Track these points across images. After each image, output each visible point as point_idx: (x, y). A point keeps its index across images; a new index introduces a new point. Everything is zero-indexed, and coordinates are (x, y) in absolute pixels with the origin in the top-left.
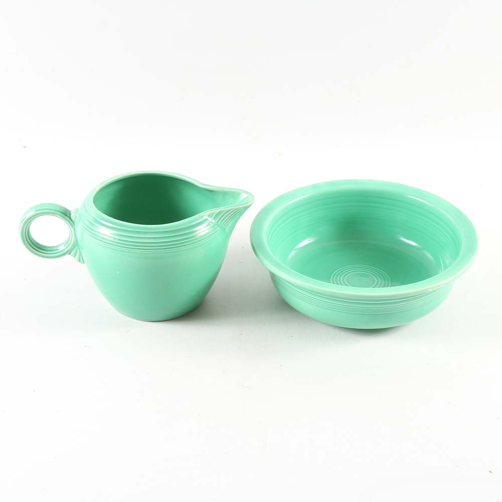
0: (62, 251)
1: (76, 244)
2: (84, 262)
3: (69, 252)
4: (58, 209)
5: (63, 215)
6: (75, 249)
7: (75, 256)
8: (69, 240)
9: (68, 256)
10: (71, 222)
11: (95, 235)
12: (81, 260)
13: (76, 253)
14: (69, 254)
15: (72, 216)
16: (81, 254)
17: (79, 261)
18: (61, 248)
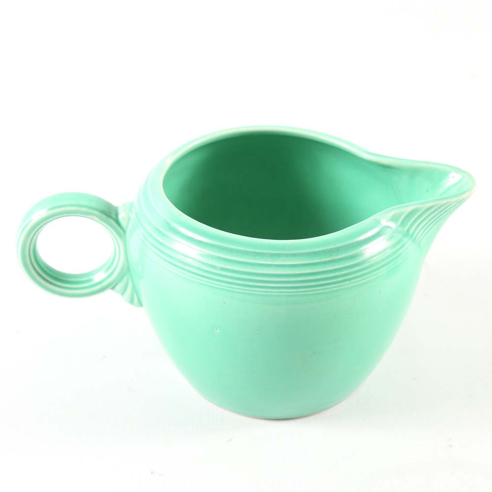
0: (99, 283)
1: (127, 270)
2: (140, 304)
3: (113, 286)
4: (94, 205)
5: (104, 217)
6: (125, 278)
7: (123, 293)
8: (112, 262)
9: (109, 292)
10: (119, 228)
11: (169, 256)
12: (136, 300)
13: (126, 288)
14: (113, 288)
15: (120, 217)
16: (135, 290)
17: (132, 301)
18: (97, 278)
